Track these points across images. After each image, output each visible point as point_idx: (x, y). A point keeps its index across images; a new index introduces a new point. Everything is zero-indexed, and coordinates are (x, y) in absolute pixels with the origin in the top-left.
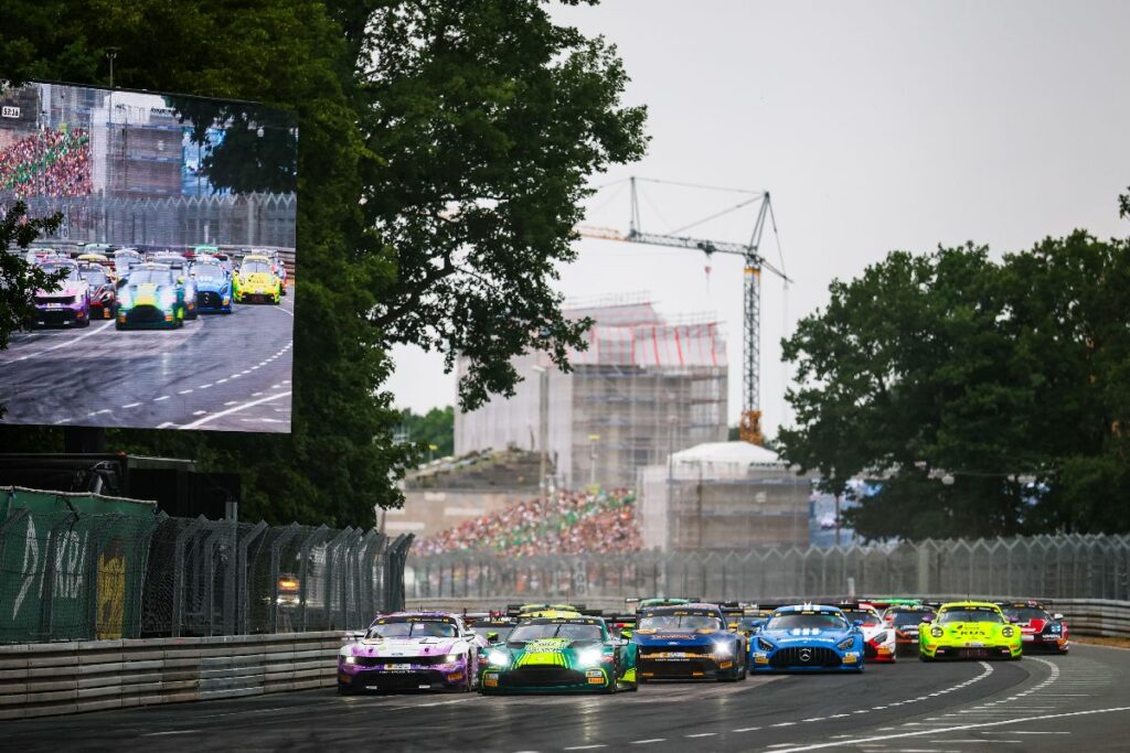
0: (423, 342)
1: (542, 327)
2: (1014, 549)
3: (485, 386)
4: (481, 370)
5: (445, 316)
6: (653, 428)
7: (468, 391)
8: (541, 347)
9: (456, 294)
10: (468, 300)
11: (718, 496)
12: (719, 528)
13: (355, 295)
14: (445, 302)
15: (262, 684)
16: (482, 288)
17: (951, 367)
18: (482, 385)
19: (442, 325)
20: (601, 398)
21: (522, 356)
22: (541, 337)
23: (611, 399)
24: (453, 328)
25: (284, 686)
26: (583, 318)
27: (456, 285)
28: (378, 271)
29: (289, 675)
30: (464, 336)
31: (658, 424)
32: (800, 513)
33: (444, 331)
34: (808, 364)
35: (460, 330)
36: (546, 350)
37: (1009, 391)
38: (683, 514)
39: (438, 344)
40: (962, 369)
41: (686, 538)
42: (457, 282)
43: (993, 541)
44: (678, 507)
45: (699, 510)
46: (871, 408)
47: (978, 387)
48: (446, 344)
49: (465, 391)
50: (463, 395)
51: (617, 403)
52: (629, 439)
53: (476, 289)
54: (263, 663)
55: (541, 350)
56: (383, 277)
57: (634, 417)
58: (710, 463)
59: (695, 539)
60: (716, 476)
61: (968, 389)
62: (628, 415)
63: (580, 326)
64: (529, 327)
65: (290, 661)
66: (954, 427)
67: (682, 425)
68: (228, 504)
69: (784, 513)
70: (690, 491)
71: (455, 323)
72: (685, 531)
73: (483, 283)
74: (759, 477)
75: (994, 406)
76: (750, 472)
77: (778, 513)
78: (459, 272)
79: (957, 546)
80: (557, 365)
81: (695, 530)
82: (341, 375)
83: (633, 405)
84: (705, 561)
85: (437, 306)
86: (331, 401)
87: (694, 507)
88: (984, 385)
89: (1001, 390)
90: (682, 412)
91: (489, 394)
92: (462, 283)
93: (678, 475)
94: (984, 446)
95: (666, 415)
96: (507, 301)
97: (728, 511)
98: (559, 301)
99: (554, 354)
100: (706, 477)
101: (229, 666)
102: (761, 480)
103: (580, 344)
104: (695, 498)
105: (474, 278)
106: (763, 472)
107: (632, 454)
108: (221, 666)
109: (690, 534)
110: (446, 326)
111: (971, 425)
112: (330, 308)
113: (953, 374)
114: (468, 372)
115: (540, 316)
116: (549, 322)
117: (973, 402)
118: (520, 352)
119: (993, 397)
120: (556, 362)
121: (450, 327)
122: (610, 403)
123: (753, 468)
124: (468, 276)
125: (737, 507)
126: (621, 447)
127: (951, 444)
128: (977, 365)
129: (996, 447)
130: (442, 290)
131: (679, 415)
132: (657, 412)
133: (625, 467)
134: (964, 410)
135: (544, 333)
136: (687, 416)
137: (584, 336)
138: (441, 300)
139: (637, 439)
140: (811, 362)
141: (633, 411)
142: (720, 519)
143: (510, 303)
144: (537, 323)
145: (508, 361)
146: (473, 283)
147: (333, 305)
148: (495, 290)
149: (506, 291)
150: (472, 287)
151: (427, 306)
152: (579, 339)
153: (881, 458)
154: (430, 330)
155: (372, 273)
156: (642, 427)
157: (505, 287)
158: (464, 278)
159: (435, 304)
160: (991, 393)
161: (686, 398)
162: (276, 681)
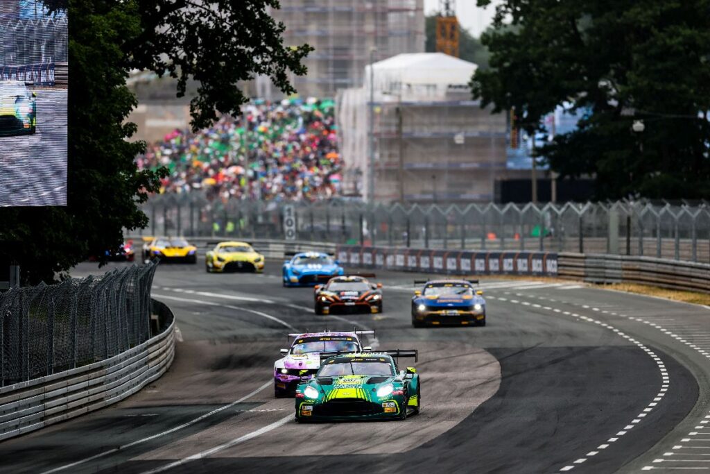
0: (157, 68)
1: (265, 54)
2: (697, 218)
3: (215, 107)
4: (209, 92)
5: (178, 44)
6: (350, 38)
7: (198, 111)
8: (264, 72)
9: (187, 24)
10: (198, 29)
11: (418, 118)
12: (419, 149)
13: (103, 49)
14: (177, 32)
15: (42, 419)
16: (210, 19)
17: (639, 10)
18: (212, 107)
19: (175, 52)
20: (300, 9)
21: (247, 81)
22: (264, 63)
23: (310, 10)
24: (184, 54)
25: (59, 418)
26: (302, 45)
27: (187, 17)
28: (123, 26)
29: (63, 407)
30: (195, 62)
31: (355, 34)
32: (497, 134)
33: (177, 56)
34: (503, 8)
35: (191, 57)
36: (269, 75)
37: (696, 32)
38: (383, 136)
39: (171, 68)
40: (650, 12)
41: (386, 159)
42: (188, 14)
43: (677, 208)
44: (377, 129)
45: (399, 132)
46: (564, 50)
47: (665, 29)
48: (178, 70)
49: (196, 111)
50: (193, 115)
51: (315, 13)
52: (327, 49)
53: (204, 20)
54: (42, 402)
55: (264, 75)
56: (127, 30)
57: (332, 28)
58: (409, 85)
59: (396, 160)
60: (413, 98)
61: (655, 31)
62: (325, 25)
63: (299, 52)
64: (254, 54)
65: (64, 395)
66: (642, 67)
67: (380, 34)
68: (12, 268)
69: (481, 133)
70: (390, 112)
71: (186, 50)
72: (386, 153)
73: (211, 15)
74: (457, 98)
75: (681, 48)
76: (448, 94)
77: (476, 134)
78: (190, 6)
79: (644, 211)
80: (280, 88)
81: (396, 151)
82: (91, 115)
83: (331, 16)
84: (409, 213)
85: (170, 35)
86: (82, 139)
87: (394, 129)
88: (672, 27)
89: (688, 32)
90: (379, 22)
91: (218, 113)
92: (193, 15)
93: (379, 97)
94: (672, 86)
95: (362, 25)
96: (233, 32)
97: (426, 132)
98: (281, 31)
99: (276, 79)
100: (405, 99)
101: (16, 409)
102: (458, 102)
103: (299, 69)
104: (394, 121)
105: (203, 11)
106: (460, 94)
107: (331, 64)
108: (11, 411)
109: (390, 156)
110: (178, 54)
111: (660, 66)
112: (82, 60)
113: (640, 18)
114: (198, 95)
115: (263, 44)
116: (270, 49)
117: (660, 43)
118: (245, 77)
119: (680, 39)
120: (278, 85)
121: (182, 54)
122: (307, 14)
123: (452, 90)
124: (198, 9)
125: (436, 129)
126: (319, 81)
127: (639, 84)
128: (664, 9)
129: (684, 86)
130: (175, 21)
131: (376, 25)
132: (354, 22)
133: (324, 76)
134: (653, 51)
135: (266, 60)
136: (383, 25)
137: (303, 61)
138: (173, 31)
139: (335, 49)
140: (507, 6)
141: (331, 21)
142: (418, 141)
143: (236, 33)
144: (260, 51)
145: (235, 84)
146: (202, 15)
147: (84, 58)
148: (223, 21)
149: (232, 23)
150: (202, 19)
151: (162, 35)
152: (299, 64)
153: (574, 95)
154: (164, 58)
155: (117, 27)
156: (338, 37)
157: (231, 18)
158: (193, 10)
159: (169, 32)
160: (678, 35)
161: (383, 8)
162: (53, 415)
